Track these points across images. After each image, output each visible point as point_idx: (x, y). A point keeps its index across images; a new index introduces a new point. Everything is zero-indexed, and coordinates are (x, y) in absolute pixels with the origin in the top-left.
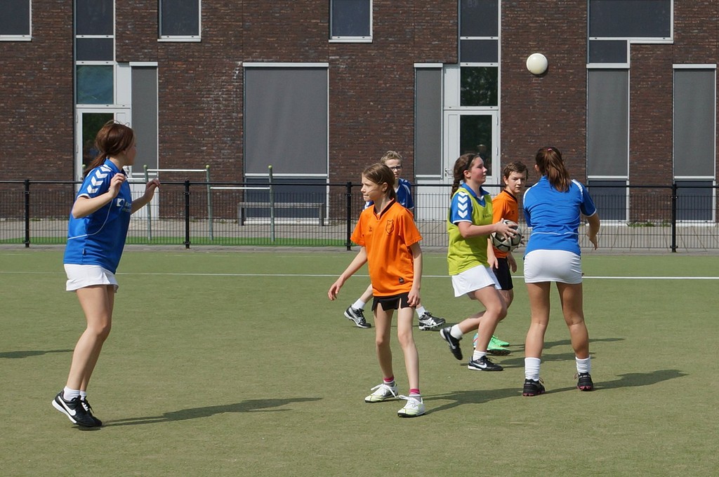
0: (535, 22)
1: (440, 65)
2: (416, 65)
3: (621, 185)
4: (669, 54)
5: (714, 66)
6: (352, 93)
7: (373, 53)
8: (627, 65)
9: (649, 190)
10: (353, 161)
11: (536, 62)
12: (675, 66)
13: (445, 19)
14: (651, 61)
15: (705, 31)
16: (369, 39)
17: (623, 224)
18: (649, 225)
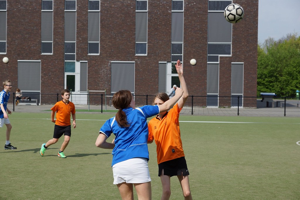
0: (193, 50)
1: (166, 62)
2: (159, 62)
3: (216, 96)
4: (230, 59)
5: (243, 63)
6: (141, 70)
7: (147, 59)
8: (218, 63)
9: (224, 98)
10: (141, 89)
11: (193, 61)
12: (232, 63)
13: (167, 49)
14: (225, 61)
15: (241, 53)
16: (146, 55)
17: (217, 107)
18: (224, 108)
